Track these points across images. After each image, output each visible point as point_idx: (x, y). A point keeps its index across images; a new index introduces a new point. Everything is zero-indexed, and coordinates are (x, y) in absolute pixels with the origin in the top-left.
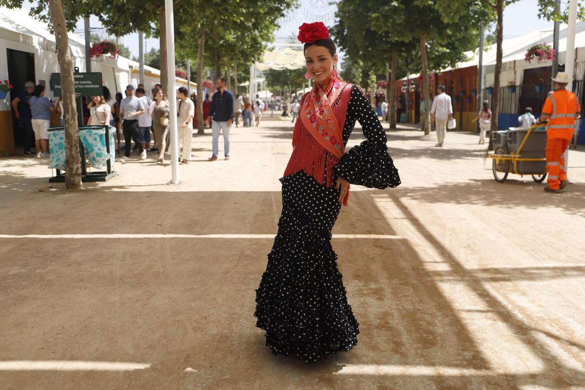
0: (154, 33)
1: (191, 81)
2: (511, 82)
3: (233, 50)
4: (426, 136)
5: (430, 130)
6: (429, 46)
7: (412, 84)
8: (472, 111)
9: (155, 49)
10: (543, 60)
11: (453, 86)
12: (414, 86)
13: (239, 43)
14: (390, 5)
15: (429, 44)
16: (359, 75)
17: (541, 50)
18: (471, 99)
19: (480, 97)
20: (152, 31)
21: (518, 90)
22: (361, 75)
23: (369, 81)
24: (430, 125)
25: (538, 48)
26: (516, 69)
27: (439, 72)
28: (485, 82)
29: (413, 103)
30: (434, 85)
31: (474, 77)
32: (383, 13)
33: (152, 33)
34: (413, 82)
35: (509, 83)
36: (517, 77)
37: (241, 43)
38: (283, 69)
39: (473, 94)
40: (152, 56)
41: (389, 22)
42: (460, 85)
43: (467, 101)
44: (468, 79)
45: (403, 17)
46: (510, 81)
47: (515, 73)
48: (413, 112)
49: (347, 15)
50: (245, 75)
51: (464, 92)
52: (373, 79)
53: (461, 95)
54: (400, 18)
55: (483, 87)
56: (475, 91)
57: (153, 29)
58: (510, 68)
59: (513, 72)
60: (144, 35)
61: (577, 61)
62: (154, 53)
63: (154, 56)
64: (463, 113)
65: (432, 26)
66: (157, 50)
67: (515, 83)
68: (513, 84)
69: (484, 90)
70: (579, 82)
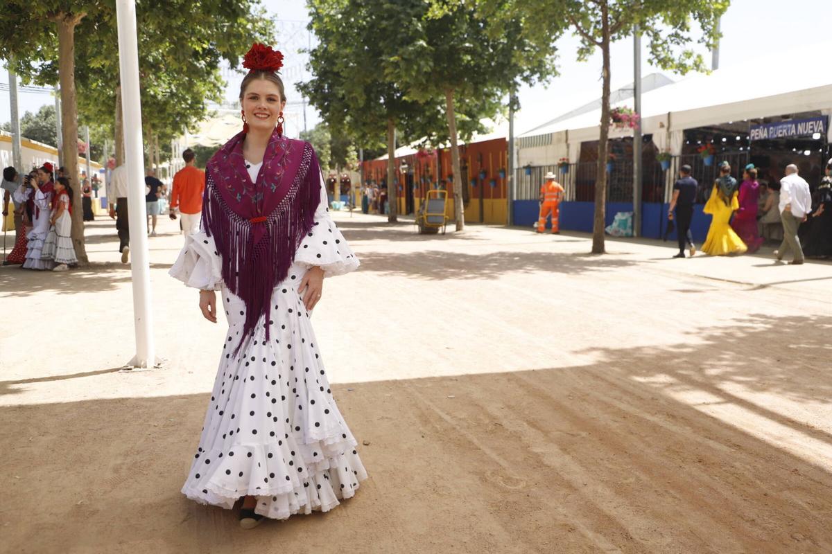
0: (37, 77)
1: (91, 160)
2: (564, 159)
3: (162, 111)
4: (458, 232)
5: (463, 224)
6: (443, 112)
7: (404, 164)
8: (500, 197)
9: (31, 114)
10: (624, 129)
11: (467, 164)
12: (406, 166)
13: (174, 101)
14: (414, 45)
15: (442, 108)
16: (327, 152)
17: (623, 114)
18: (496, 181)
19: (512, 179)
20: (34, 73)
21: (573, 169)
22: (330, 152)
23: (347, 159)
24: (463, 216)
25: (619, 111)
26: (569, 142)
27: (445, 148)
28: (518, 159)
29: (402, 189)
30: (437, 165)
31: (501, 153)
32: (405, 56)
33: (32, 77)
34: (404, 161)
35: (560, 160)
36: (570, 153)
37: (176, 100)
38: (215, 145)
39: (501, 175)
40: (27, 123)
41: (413, 69)
42: (479, 163)
43: (492, 185)
44: (491, 155)
45: (431, 64)
46: (562, 158)
47: (568, 146)
48: (403, 200)
49: (345, 60)
50: (163, 152)
51: (486, 173)
52: (353, 157)
53: (482, 176)
54: (427, 64)
55: (515, 166)
56: (504, 171)
57: (36, 70)
58: (559, 141)
59: (564, 145)
60: (19, 79)
61: (671, 130)
62: (30, 119)
63: (30, 123)
64: (485, 201)
65: (466, 79)
66: (34, 115)
67: (568, 160)
68: (565, 161)
69: (518, 169)
70: (675, 157)
